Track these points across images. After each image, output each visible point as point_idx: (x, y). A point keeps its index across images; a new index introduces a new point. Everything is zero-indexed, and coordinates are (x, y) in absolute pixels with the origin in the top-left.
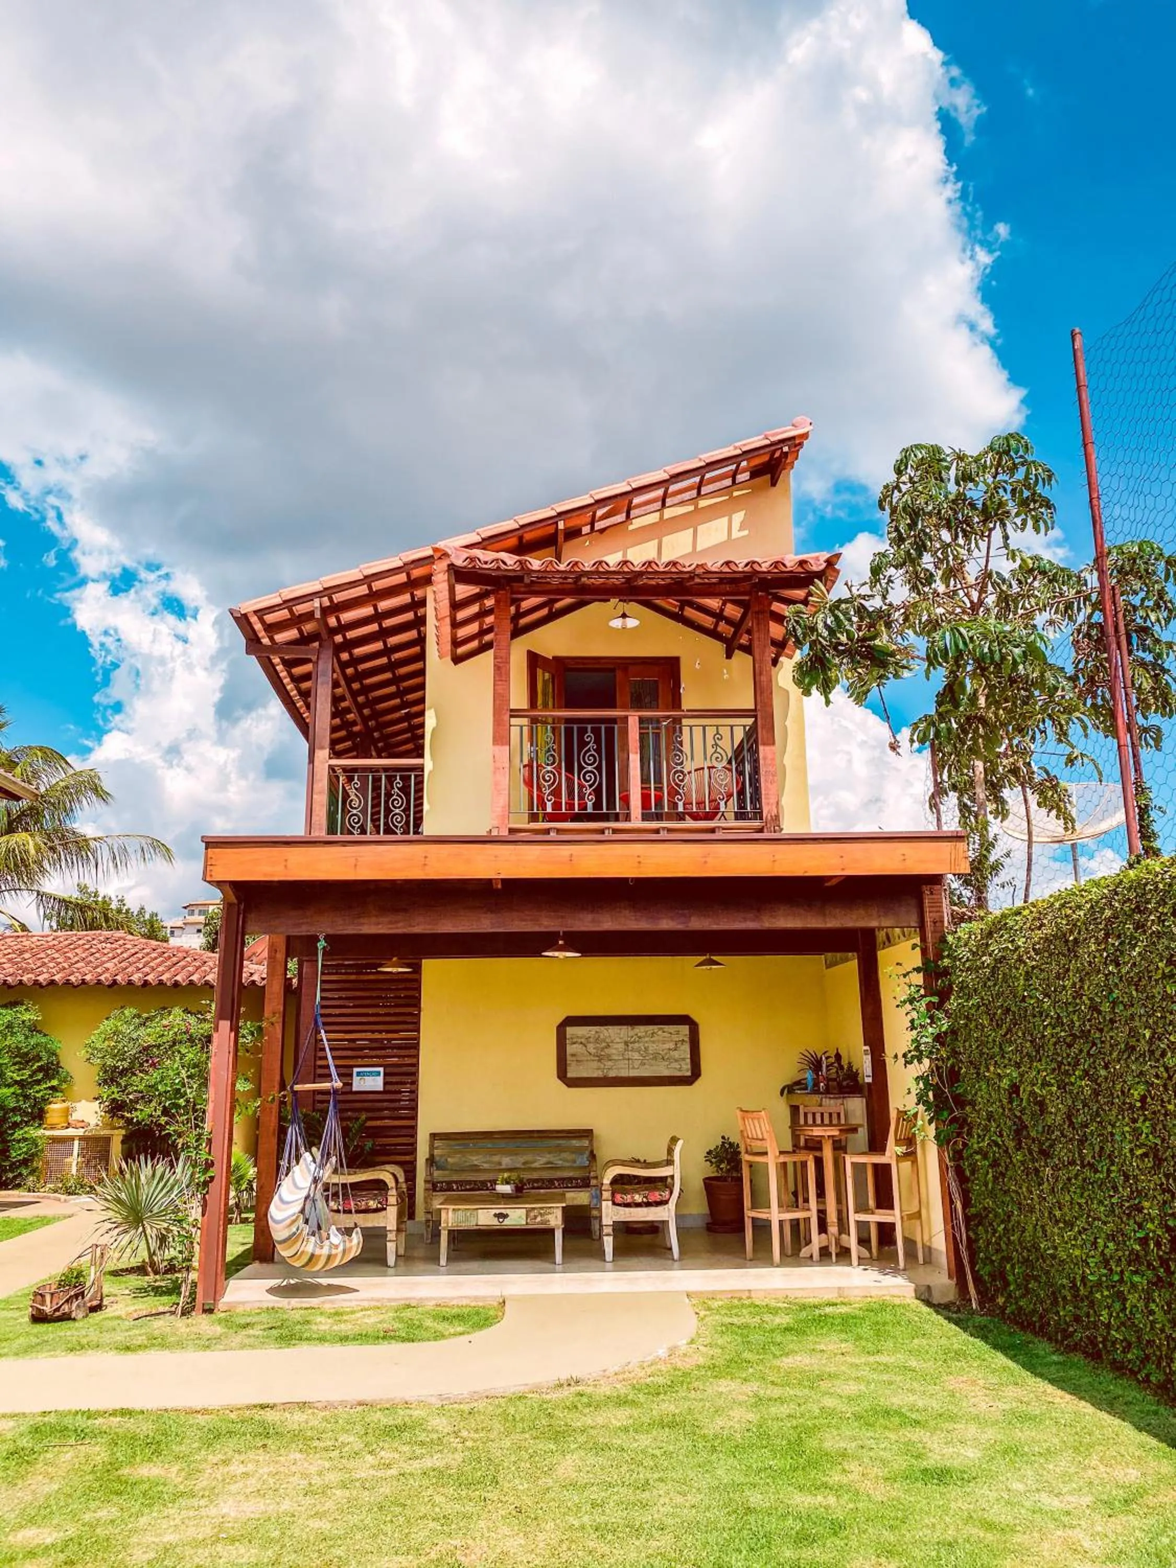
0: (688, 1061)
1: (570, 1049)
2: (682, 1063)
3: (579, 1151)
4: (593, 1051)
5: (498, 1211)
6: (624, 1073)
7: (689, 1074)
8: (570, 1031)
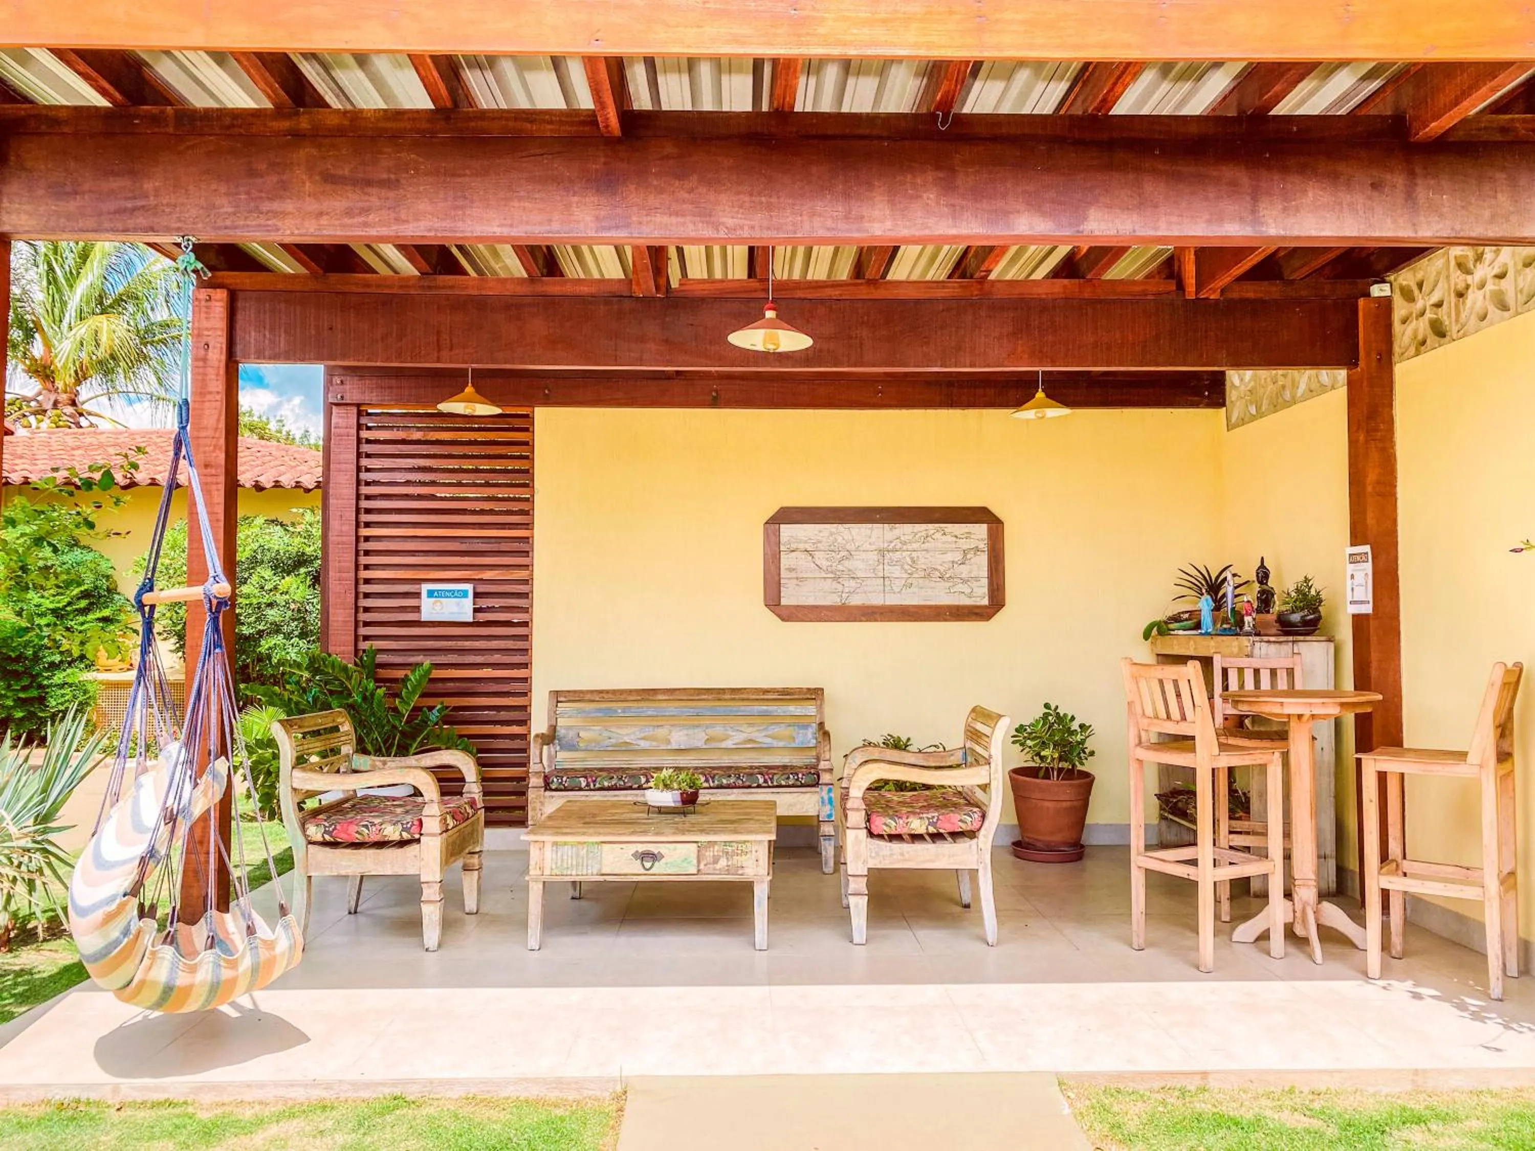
0: (985, 582)
1: (786, 561)
2: (975, 584)
3: (800, 723)
4: (824, 563)
5: (641, 848)
6: (877, 600)
7: (985, 602)
8: (787, 531)
